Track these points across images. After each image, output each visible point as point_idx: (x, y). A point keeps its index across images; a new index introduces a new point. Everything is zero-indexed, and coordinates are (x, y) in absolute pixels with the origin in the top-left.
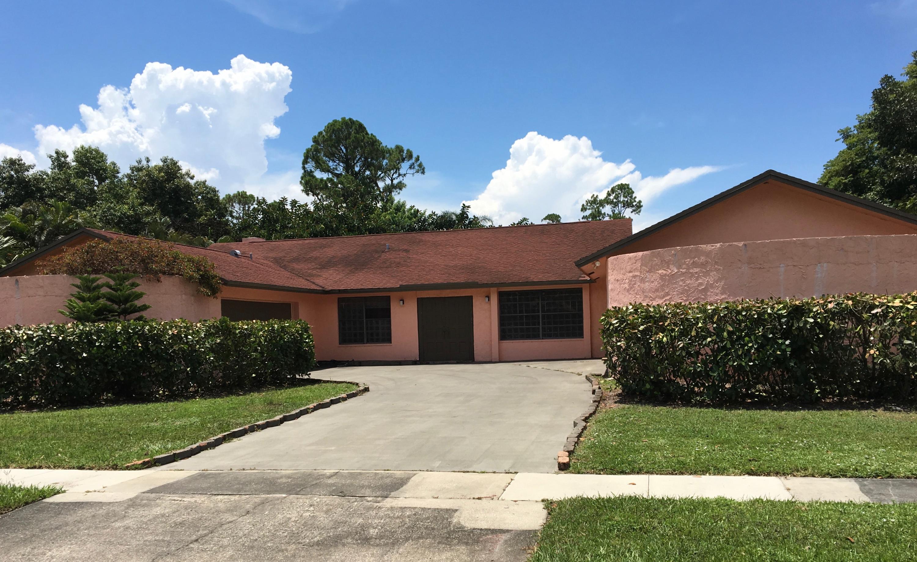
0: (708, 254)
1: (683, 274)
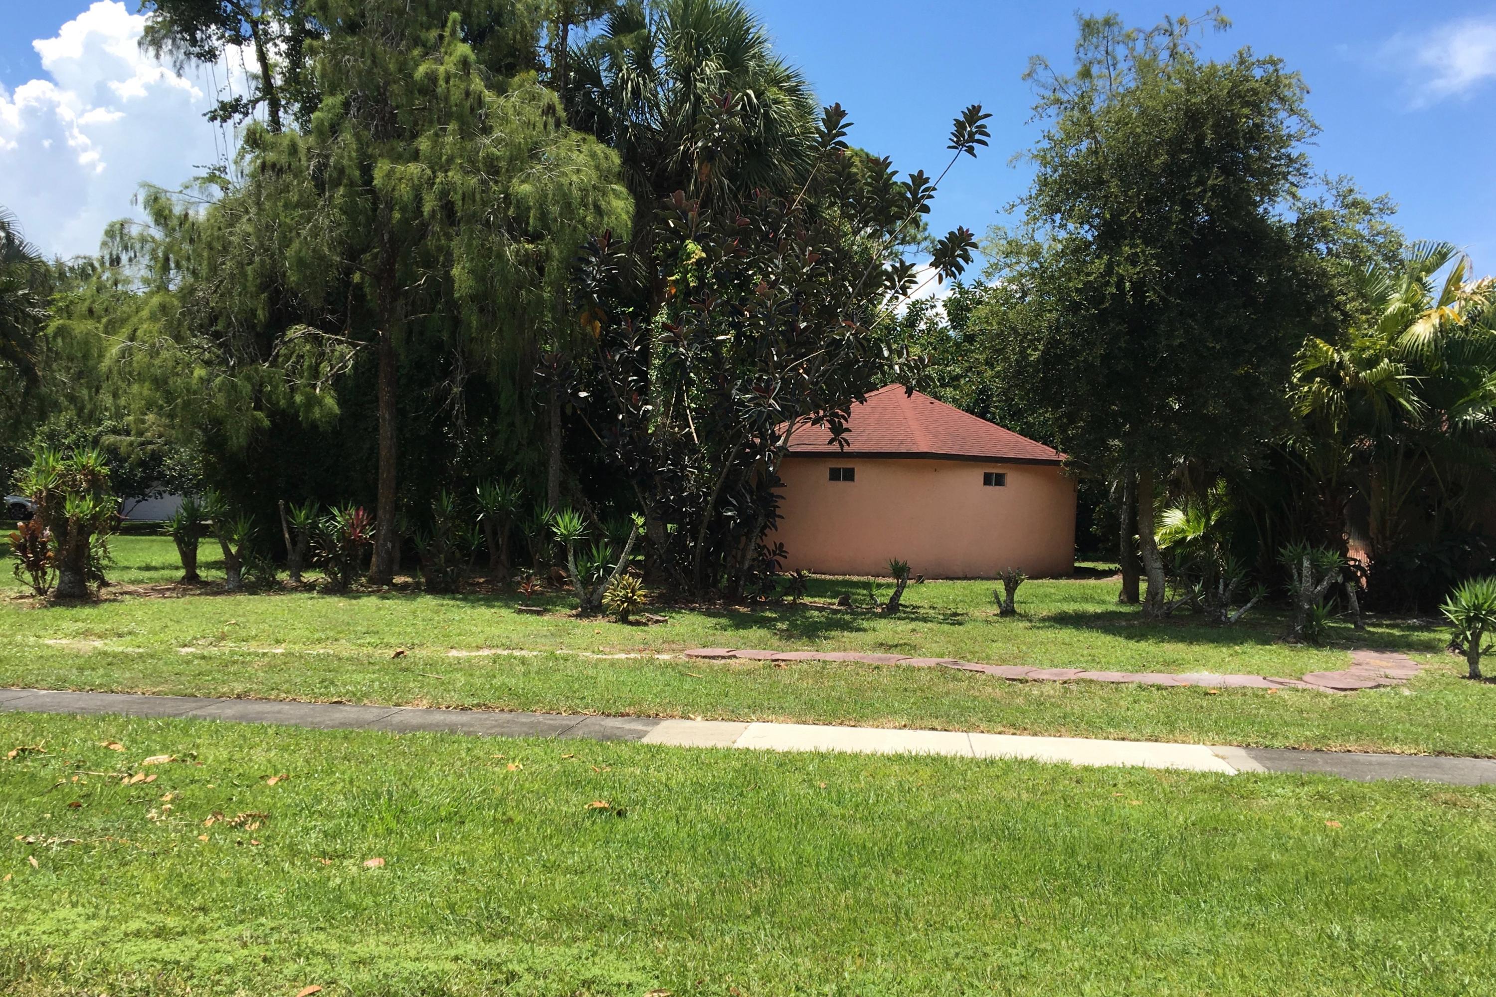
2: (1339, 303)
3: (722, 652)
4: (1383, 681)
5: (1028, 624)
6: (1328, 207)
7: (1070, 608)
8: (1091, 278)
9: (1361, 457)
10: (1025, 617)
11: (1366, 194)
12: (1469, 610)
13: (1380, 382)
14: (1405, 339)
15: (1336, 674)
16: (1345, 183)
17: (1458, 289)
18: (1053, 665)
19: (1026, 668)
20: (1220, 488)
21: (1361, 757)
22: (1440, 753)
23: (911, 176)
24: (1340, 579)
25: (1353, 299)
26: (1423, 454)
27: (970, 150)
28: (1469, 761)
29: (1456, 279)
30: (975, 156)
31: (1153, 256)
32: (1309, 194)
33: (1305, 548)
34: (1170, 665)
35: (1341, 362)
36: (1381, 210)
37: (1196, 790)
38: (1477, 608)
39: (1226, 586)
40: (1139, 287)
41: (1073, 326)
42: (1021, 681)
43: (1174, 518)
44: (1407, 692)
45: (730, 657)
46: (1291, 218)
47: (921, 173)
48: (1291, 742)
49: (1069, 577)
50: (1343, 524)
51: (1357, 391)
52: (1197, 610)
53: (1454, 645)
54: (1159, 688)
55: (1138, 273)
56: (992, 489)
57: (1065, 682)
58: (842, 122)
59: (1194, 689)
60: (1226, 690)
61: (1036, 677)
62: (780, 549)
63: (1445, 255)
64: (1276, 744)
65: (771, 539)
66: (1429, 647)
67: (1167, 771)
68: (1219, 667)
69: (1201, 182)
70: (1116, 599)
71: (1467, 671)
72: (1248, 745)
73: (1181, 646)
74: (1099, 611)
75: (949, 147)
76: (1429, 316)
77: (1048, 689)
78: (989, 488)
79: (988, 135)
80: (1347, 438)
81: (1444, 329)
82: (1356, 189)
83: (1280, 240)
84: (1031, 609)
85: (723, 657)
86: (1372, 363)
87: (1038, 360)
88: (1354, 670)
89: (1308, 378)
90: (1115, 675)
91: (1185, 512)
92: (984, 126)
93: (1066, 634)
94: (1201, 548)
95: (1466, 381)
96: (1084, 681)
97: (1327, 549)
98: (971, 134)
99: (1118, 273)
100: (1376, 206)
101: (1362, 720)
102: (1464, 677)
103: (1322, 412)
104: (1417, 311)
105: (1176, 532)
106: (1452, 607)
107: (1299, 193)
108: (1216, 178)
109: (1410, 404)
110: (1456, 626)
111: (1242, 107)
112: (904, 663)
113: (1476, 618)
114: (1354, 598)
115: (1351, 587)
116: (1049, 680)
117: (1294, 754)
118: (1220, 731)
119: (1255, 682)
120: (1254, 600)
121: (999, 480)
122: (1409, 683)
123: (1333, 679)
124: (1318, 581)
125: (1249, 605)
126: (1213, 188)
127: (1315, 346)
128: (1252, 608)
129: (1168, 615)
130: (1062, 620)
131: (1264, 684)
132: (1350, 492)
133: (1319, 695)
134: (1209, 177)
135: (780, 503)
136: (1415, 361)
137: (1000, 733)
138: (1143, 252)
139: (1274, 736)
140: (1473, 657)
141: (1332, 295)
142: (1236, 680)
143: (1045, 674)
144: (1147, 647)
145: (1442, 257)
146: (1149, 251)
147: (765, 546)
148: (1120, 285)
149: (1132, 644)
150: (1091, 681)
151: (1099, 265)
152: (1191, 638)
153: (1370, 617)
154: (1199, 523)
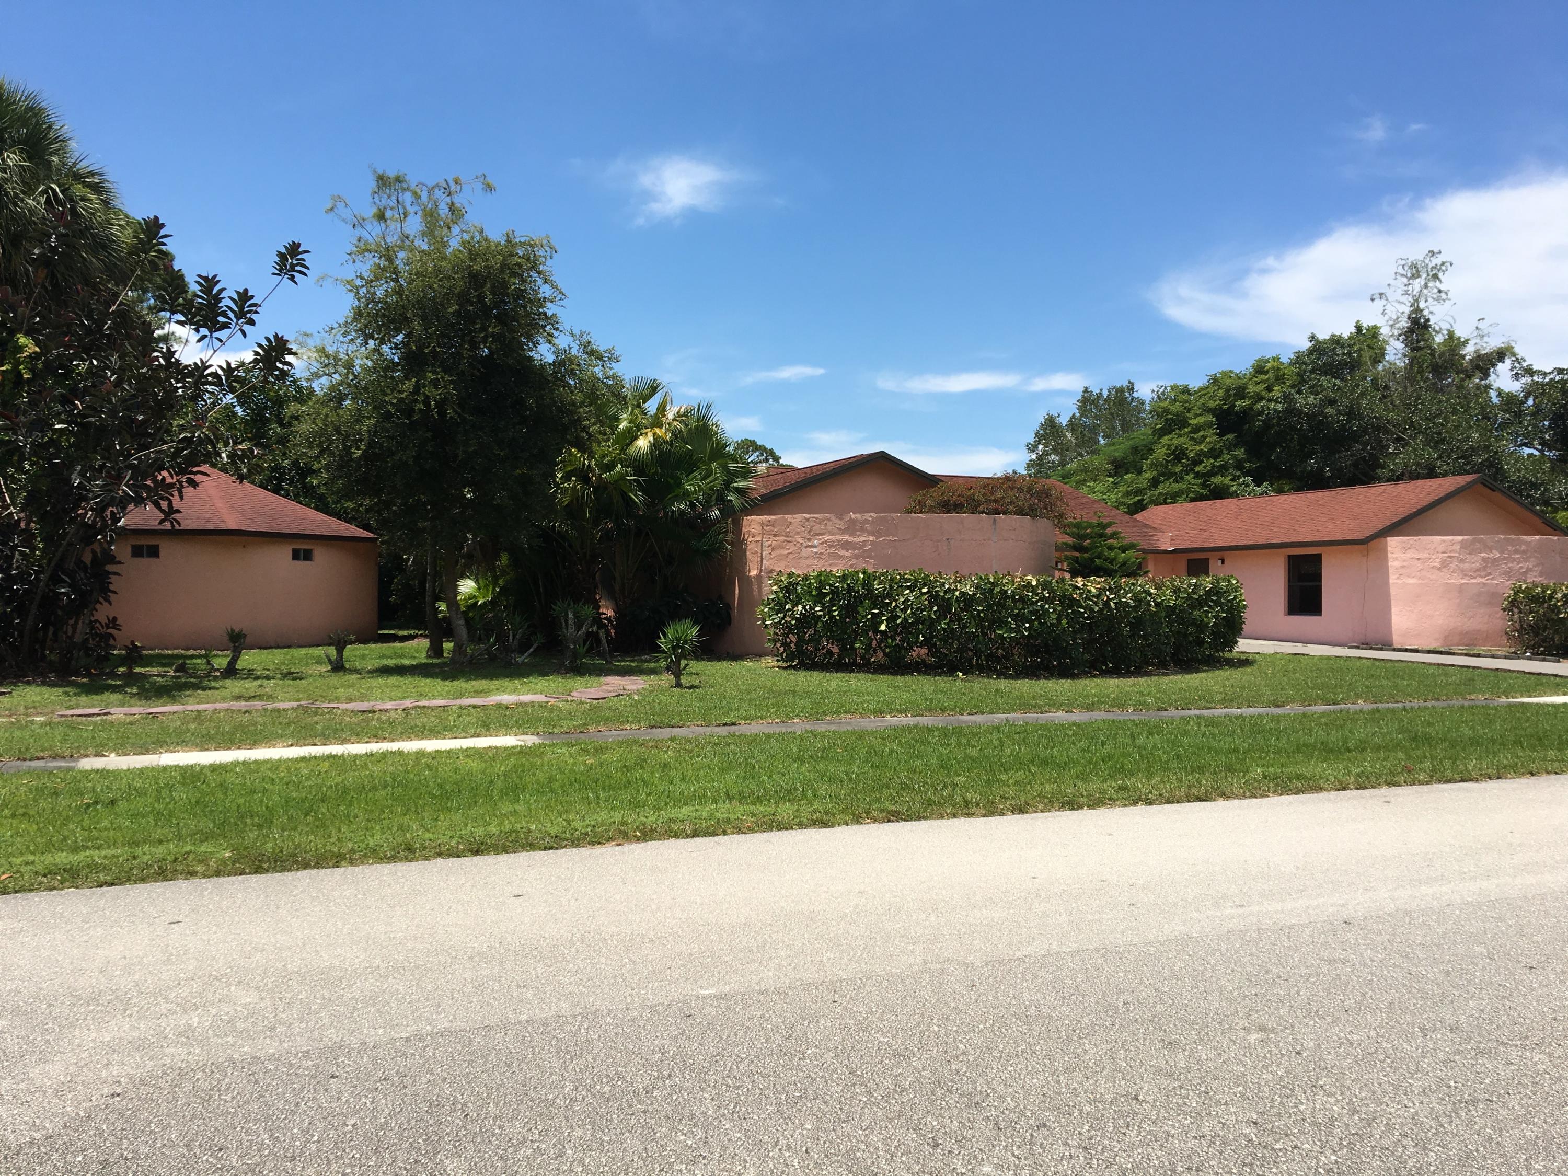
0: (1528, 544)
1: (1505, 558)
2: (585, 426)
3: (96, 711)
4: (621, 692)
5: (359, 676)
6: (574, 352)
7: (391, 662)
8: (403, 396)
9: (607, 535)
10: (357, 671)
11: (601, 345)
12: (673, 642)
13: (616, 481)
14: (631, 450)
15: (592, 690)
16: (584, 336)
17: (664, 416)
18: (391, 700)
19: (372, 703)
20: (504, 559)
21: (607, 733)
22: (652, 727)
23: (237, 292)
24: (595, 629)
25: (594, 424)
26: (647, 534)
27: (292, 278)
28: (669, 729)
29: (662, 408)
30: (296, 283)
31: (451, 382)
32: (563, 341)
33: (569, 605)
34: (478, 693)
35: (589, 466)
36: (610, 358)
37: (509, 755)
38: (678, 639)
39: (514, 636)
40: (441, 404)
41: (388, 431)
42: (370, 712)
43: (467, 586)
44: (636, 698)
45: (105, 714)
46: (550, 358)
47: (246, 290)
48: (565, 729)
49: (376, 642)
50: (596, 587)
51: (602, 486)
52: (493, 658)
53: (668, 668)
54: (475, 707)
55: (440, 394)
56: (301, 564)
57: (404, 710)
58: (162, 233)
59: (499, 706)
60: (520, 704)
61: (381, 708)
62: (113, 622)
63: (656, 388)
64: (556, 731)
65: (103, 613)
66: (653, 672)
67: (490, 747)
68: (515, 691)
69: (484, 329)
70: (424, 655)
71: (674, 682)
72: (538, 734)
73: (484, 682)
74: (414, 663)
75: (273, 274)
76: (646, 434)
77: (393, 714)
78: (296, 562)
79: (308, 268)
80: (596, 522)
81: (657, 444)
82: (593, 341)
83: (541, 374)
84: (358, 665)
85: (98, 715)
86: (610, 467)
87: (360, 458)
88: (604, 687)
89: (566, 478)
90: (442, 702)
91: (477, 582)
92: (304, 260)
93: (393, 680)
94: (489, 611)
95: (672, 482)
96: (419, 707)
97: (584, 604)
98: (293, 266)
99: (424, 393)
100: (606, 355)
101: (608, 713)
102: (672, 687)
103: (578, 501)
104: (639, 430)
105: (470, 598)
106: (663, 640)
107: (556, 341)
108: (494, 327)
109: (637, 497)
110: (666, 653)
111: (511, 277)
112: (269, 707)
113: (677, 646)
114: (604, 641)
115: (602, 634)
116: (391, 709)
117: (567, 735)
118: (519, 727)
119: (541, 698)
120: (535, 646)
121: (307, 556)
122: (638, 692)
123: (591, 693)
124: (579, 628)
125: (531, 650)
126: (493, 335)
127: (570, 454)
128: (534, 651)
129: (470, 662)
130: (386, 671)
131: (545, 699)
132: (600, 562)
133: (582, 703)
134: (489, 326)
135: (113, 578)
136: (638, 466)
137: (367, 742)
138: (442, 378)
139: (554, 726)
140: (677, 675)
141: (579, 420)
142: (526, 698)
143: (388, 705)
144: (460, 684)
145: (654, 389)
146: (447, 378)
147: (97, 621)
148: (427, 402)
149: (447, 683)
150: (424, 707)
151: (409, 385)
152: (491, 676)
153: (616, 656)
154: (488, 590)
